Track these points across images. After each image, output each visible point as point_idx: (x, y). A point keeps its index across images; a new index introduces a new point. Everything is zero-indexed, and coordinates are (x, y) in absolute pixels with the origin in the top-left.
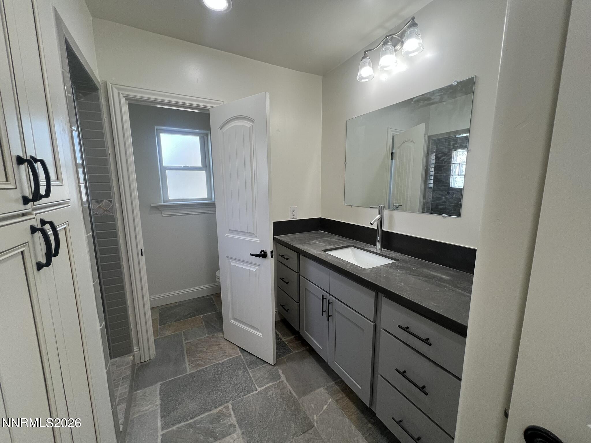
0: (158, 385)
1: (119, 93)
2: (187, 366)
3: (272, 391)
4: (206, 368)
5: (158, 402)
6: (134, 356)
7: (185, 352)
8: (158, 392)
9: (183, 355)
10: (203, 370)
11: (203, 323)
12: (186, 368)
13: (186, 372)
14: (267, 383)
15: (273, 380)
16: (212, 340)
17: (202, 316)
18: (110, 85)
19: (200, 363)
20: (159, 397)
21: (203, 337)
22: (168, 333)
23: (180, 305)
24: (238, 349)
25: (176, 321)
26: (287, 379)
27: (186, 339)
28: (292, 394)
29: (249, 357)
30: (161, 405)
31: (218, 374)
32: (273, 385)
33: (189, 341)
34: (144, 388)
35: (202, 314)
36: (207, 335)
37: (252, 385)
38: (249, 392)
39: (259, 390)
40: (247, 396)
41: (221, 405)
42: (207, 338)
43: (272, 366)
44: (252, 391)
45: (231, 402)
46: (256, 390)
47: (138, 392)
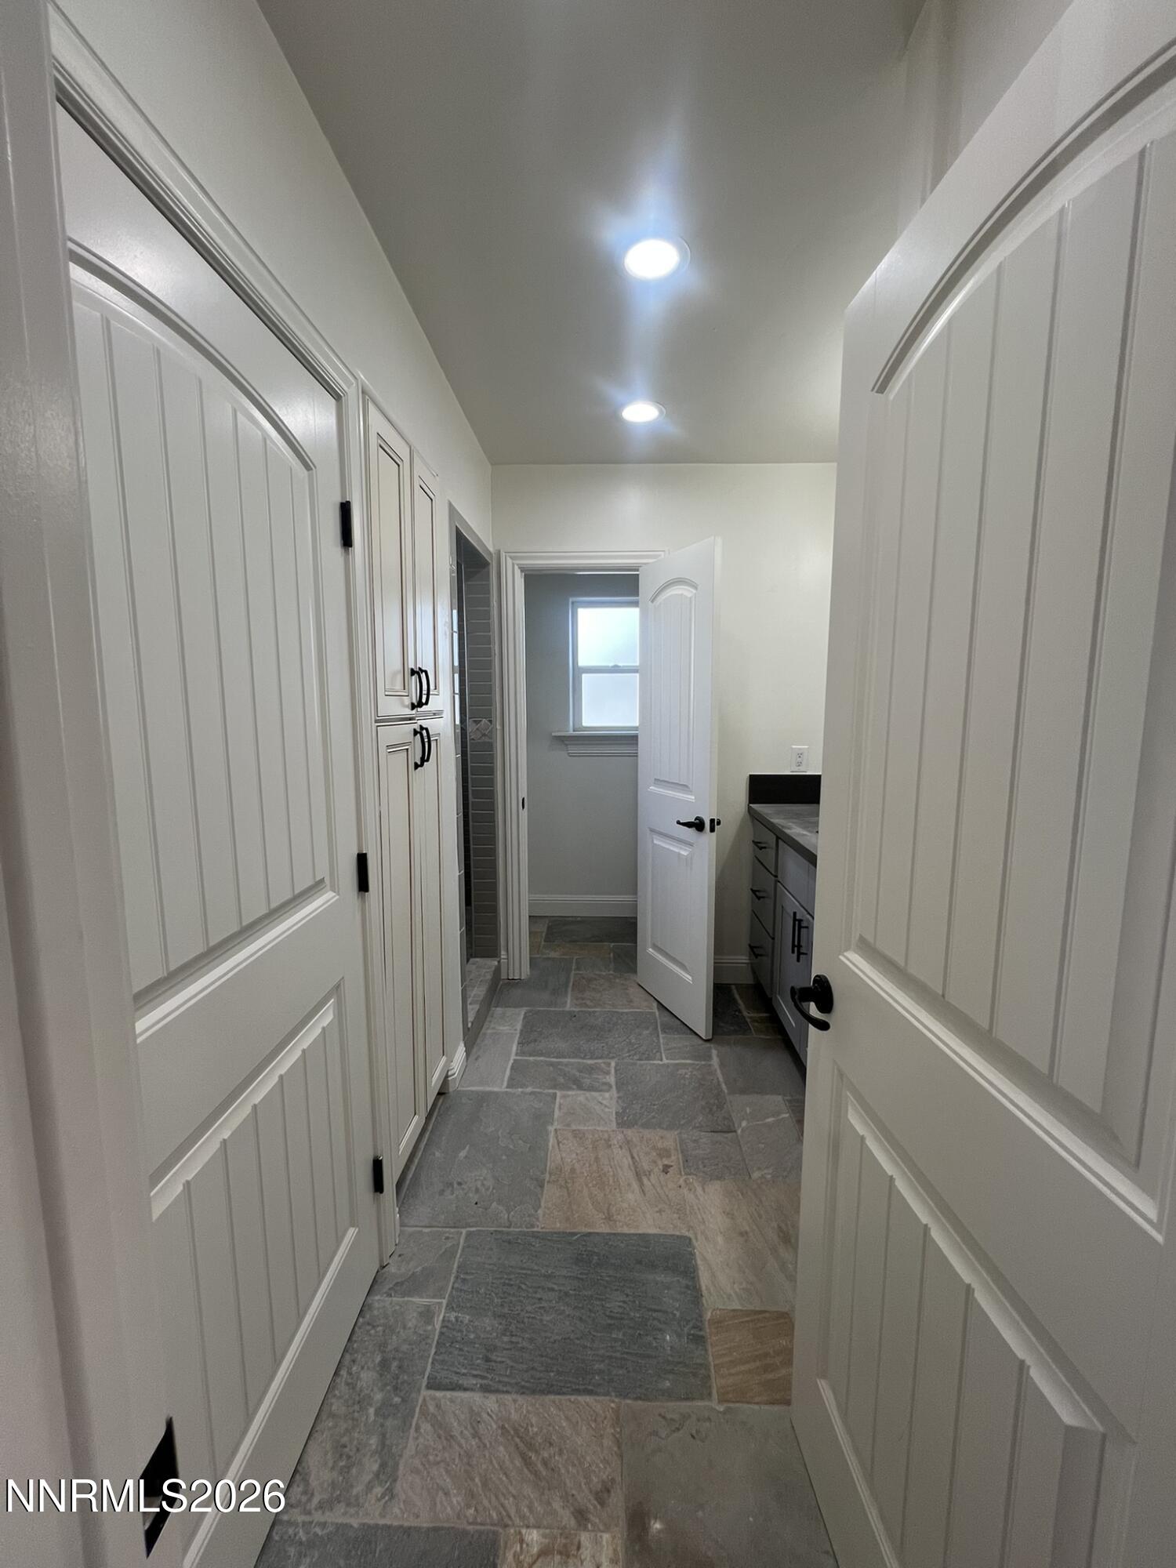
0: (523, 1011)
1: (513, 564)
2: (569, 1001)
3: (686, 1071)
4: (594, 1012)
5: (519, 1026)
6: (499, 962)
7: (571, 984)
8: (522, 1017)
9: (567, 986)
10: (590, 1013)
11: (612, 955)
12: (566, 1002)
13: (565, 1007)
14: (685, 1058)
15: (695, 1058)
16: (617, 981)
17: (613, 944)
18: (504, 554)
19: (588, 1003)
20: (521, 1022)
21: (604, 973)
22: (553, 955)
23: (584, 921)
24: (655, 1004)
25: (571, 941)
26: (722, 1065)
27: (578, 969)
28: (719, 1084)
29: (667, 1018)
30: (522, 1031)
31: (609, 1023)
32: (693, 1064)
33: (581, 972)
34: (506, 1007)
35: (613, 942)
36: (611, 972)
37: (657, 1052)
38: (648, 1059)
39: (665, 1061)
40: (642, 1062)
41: (601, 1058)
42: (611, 976)
43: (701, 1042)
44: (654, 1059)
45: (616, 1059)
46: (661, 1060)
47: (498, 1009)
